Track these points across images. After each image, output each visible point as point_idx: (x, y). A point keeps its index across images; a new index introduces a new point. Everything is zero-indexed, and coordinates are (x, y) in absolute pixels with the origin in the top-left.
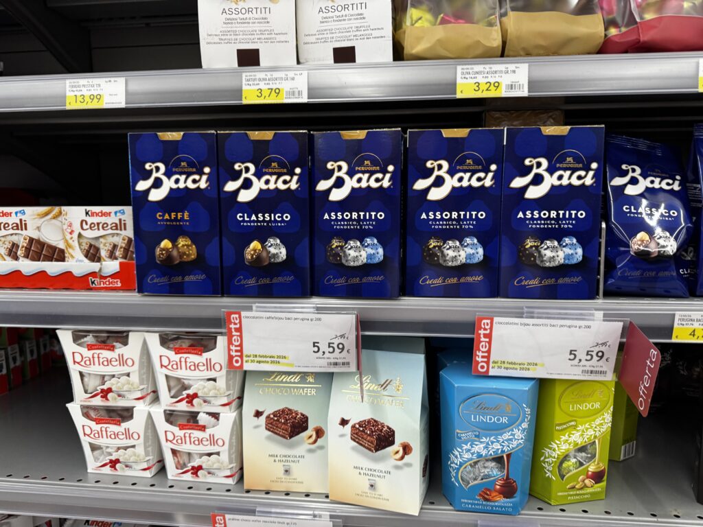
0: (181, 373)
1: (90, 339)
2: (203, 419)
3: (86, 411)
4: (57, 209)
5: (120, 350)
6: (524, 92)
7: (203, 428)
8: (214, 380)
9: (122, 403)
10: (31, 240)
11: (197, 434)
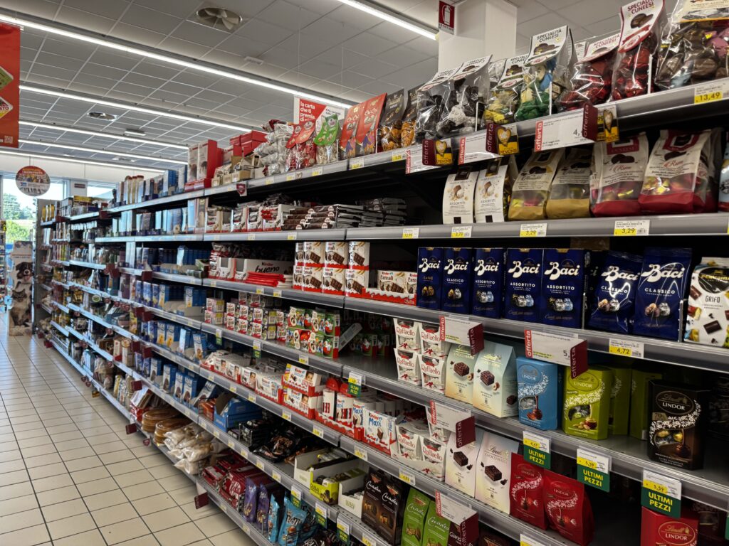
0: (428, 340)
1: (402, 323)
2: (434, 361)
3: (400, 352)
4: (403, 273)
5: (411, 328)
6: (544, 235)
7: (433, 365)
8: (437, 345)
9: (410, 351)
10: (394, 284)
11: (432, 367)
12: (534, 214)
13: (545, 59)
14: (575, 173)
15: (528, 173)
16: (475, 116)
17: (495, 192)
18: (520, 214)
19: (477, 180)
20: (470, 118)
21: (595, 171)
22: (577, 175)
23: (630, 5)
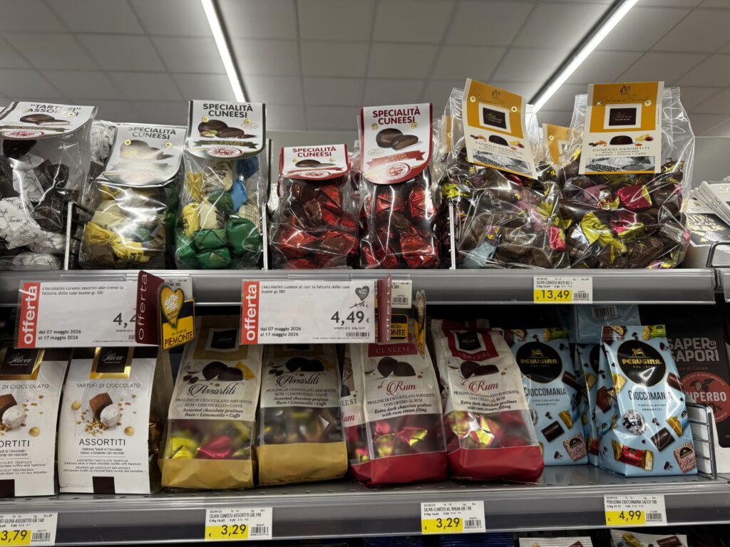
6: (268, 536)
12: (231, 478)
13: (237, 154)
14: (299, 381)
15: (201, 376)
16: (63, 232)
17: (125, 422)
18: (194, 476)
19: (64, 383)
20: (50, 234)
21: (354, 390)
22: (305, 386)
23: (378, 108)
